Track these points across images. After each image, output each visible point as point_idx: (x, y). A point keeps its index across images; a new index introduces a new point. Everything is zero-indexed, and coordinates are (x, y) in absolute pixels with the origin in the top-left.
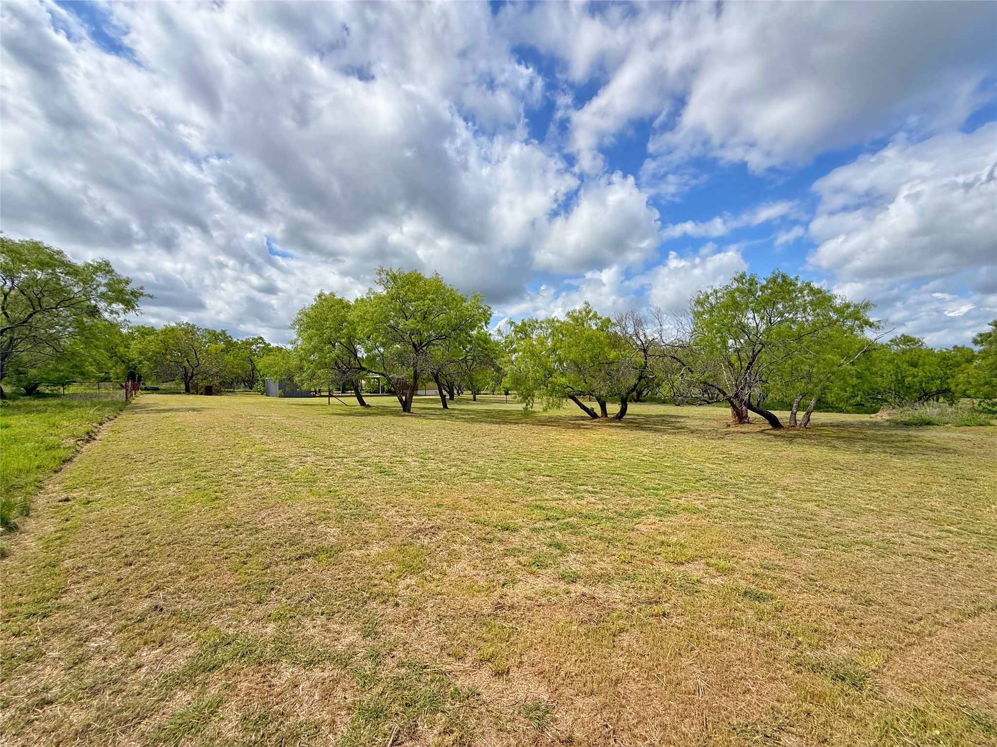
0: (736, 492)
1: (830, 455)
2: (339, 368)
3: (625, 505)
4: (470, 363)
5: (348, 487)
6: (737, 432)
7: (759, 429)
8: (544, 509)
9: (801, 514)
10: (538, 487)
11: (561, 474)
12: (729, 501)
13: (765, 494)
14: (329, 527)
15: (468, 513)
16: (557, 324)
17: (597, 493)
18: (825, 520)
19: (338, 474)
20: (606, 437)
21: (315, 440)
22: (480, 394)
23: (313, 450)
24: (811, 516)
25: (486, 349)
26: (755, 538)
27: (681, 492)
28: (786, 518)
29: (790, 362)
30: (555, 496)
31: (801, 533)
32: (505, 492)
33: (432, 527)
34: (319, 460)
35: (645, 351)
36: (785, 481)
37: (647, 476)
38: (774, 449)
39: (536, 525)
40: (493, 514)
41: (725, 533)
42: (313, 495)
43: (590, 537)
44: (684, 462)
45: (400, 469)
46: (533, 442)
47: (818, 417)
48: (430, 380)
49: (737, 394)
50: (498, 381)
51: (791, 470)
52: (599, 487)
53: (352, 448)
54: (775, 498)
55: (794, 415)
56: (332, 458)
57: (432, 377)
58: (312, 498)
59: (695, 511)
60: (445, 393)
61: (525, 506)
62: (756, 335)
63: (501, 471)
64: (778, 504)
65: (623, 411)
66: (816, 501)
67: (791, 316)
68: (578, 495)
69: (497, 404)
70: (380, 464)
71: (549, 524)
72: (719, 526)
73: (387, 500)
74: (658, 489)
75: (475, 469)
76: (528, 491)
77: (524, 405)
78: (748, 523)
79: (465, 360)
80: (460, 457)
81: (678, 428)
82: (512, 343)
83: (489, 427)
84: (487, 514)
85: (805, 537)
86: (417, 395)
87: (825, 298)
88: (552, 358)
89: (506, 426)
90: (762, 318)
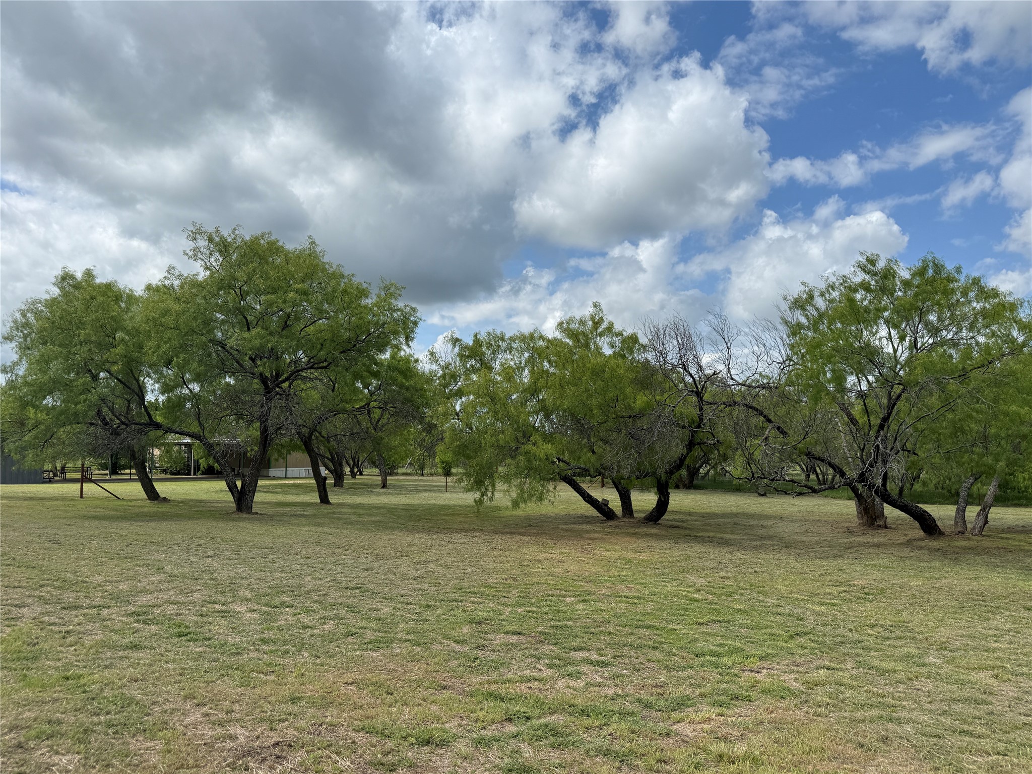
0: (858, 655)
1: (1021, 583)
2: (106, 424)
3: (656, 686)
4: (377, 413)
5: (106, 667)
6: (865, 545)
7: (902, 539)
8: (502, 700)
9: (967, 693)
10: (494, 656)
11: (541, 629)
12: (846, 674)
13: (908, 657)
14: (57, 753)
15: (352, 714)
16: (541, 343)
17: (605, 664)
18: (1007, 703)
19: (88, 641)
20: (630, 555)
21: (43, 573)
22: (397, 474)
23: (37, 593)
24: (984, 697)
25: (407, 389)
26: (885, 740)
27: (761, 658)
28: (942, 701)
29: (950, 416)
30: (527, 673)
31: (965, 727)
32: (429, 668)
33: (276, 744)
34: (48, 613)
35: (699, 394)
36: (943, 634)
37: (703, 629)
38: (927, 575)
39: (483, 732)
40: (401, 713)
41: (834, 733)
42: (29, 685)
43: (588, 752)
44: (771, 601)
45: (219, 627)
46: (492, 566)
47: (1002, 515)
48: (295, 448)
49: (862, 475)
50: (430, 450)
51: (955, 613)
52: (609, 652)
53: (123, 586)
54: (925, 665)
55: (961, 512)
56: (76, 607)
57: (299, 442)
58: (28, 693)
59: (783, 693)
60: (324, 472)
61: (464, 693)
62: (891, 369)
63: (426, 626)
64: (929, 677)
65: (662, 505)
66: (993, 668)
67: (950, 336)
68: (570, 669)
69: (427, 494)
70: (178, 620)
71: (511, 729)
72: (824, 720)
73: (188, 692)
74: (719, 655)
75: (373, 625)
76: (474, 664)
77: (477, 495)
78: (874, 712)
79: (367, 409)
80: (345, 600)
81: (762, 538)
82: (454, 377)
83: (409, 539)
84: (390, 713)
85: (970, 734)
86: (268, 477)
87: (1003, 306)
88: (531, 405)
89: (442, 536)
90: (902, 338)
